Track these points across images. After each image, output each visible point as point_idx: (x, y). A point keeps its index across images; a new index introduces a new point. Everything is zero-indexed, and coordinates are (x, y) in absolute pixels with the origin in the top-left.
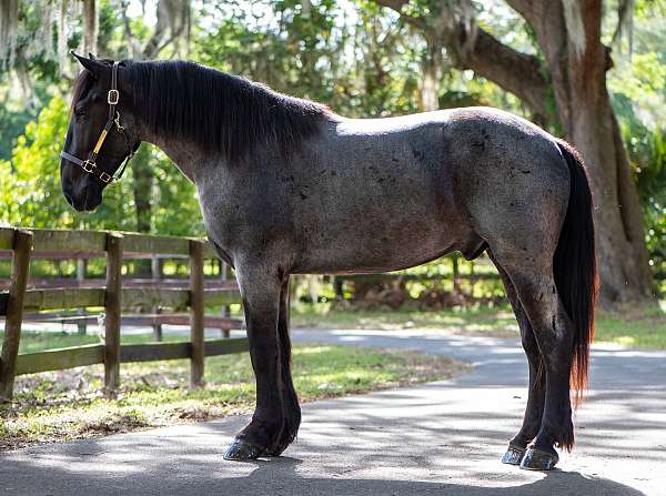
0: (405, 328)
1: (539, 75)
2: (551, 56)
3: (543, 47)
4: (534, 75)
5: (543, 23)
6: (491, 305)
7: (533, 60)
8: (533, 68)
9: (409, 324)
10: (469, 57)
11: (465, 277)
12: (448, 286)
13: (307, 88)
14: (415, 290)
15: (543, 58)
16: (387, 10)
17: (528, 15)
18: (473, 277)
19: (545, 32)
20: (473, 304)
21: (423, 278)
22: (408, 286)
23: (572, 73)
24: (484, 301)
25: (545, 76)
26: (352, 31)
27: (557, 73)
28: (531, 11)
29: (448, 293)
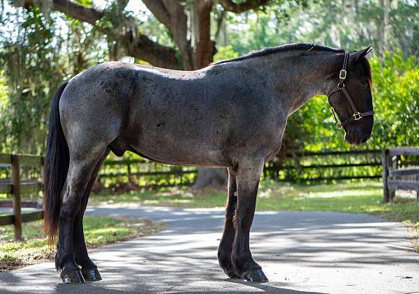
0: (109, 204)
1: (175, 58)
2: (182, 47)
3: (177, 43)
4: (172, 59)
5: (177, 29)
6: (151, 189)
7: (172, 51)
8: (171, 54)
9: (111, 201)
10: (135, 50)
11: (134, 174)
12: (126, 180)
13: (41, 71)
14: (108, 183)
15: (177, 49)
16: (85, 24)
17: (168, 25)
18: (139, 175)
19: (178, 34)
20: (140, 190)
21: (111, 176)
22: (102, 180)
23: (194, 57)
24: (147, 187)
25: (178, 59)
26: (65, 37)
27: (186, 57)
28: (170, 22)
29: (126, 184)
